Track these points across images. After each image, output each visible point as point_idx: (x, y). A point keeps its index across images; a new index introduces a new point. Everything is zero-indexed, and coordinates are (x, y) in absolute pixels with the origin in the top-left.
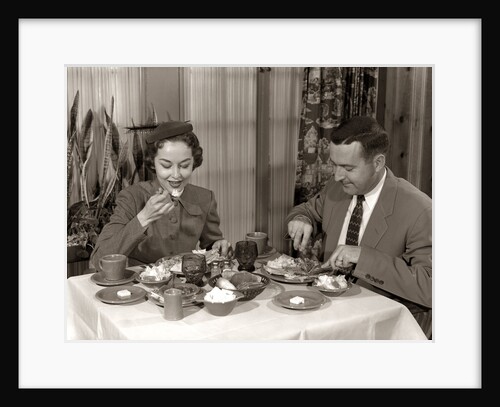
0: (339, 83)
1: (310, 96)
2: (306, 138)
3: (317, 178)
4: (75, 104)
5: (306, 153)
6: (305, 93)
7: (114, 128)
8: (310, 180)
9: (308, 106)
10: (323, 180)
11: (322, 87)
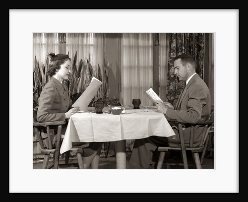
0: (184, 48)
1: (172, 54)
2: (170, 71)
3: (175, 87)
4: (76, 56)
5: (170, 77)
6: (170, 53)
7: (90, 65)
8: (172, 89)
9: (171, 58)
10: (178, 89)
11: (177, 51)
